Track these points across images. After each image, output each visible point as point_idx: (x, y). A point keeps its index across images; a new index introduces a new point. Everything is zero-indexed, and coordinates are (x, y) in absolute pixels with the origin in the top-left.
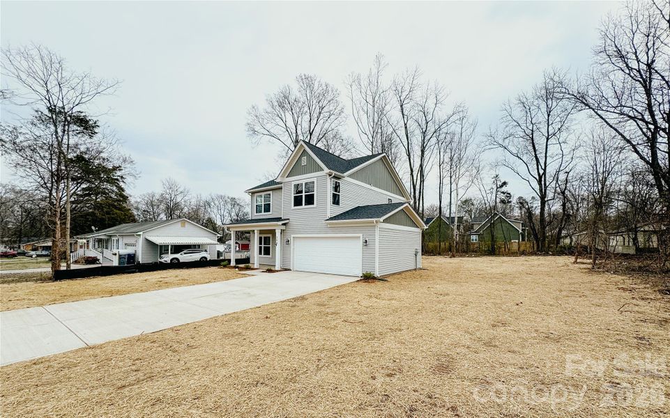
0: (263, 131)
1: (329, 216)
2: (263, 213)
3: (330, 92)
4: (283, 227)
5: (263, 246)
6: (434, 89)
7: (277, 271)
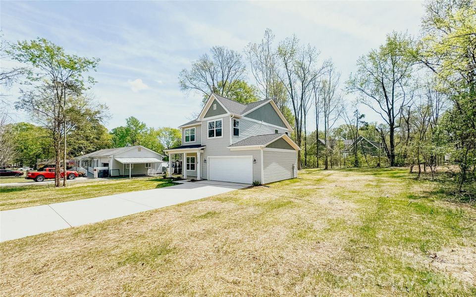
0: (191, 85)
1: (231, 143)
2: (190, 142)
3: (235, 57)
4: (202, 151)
5: (190, 163)
6: (307, 51)
7: (199, 181)
